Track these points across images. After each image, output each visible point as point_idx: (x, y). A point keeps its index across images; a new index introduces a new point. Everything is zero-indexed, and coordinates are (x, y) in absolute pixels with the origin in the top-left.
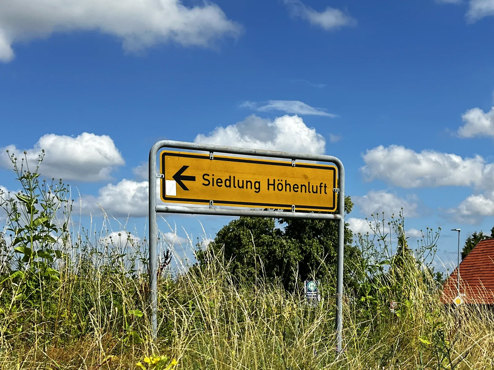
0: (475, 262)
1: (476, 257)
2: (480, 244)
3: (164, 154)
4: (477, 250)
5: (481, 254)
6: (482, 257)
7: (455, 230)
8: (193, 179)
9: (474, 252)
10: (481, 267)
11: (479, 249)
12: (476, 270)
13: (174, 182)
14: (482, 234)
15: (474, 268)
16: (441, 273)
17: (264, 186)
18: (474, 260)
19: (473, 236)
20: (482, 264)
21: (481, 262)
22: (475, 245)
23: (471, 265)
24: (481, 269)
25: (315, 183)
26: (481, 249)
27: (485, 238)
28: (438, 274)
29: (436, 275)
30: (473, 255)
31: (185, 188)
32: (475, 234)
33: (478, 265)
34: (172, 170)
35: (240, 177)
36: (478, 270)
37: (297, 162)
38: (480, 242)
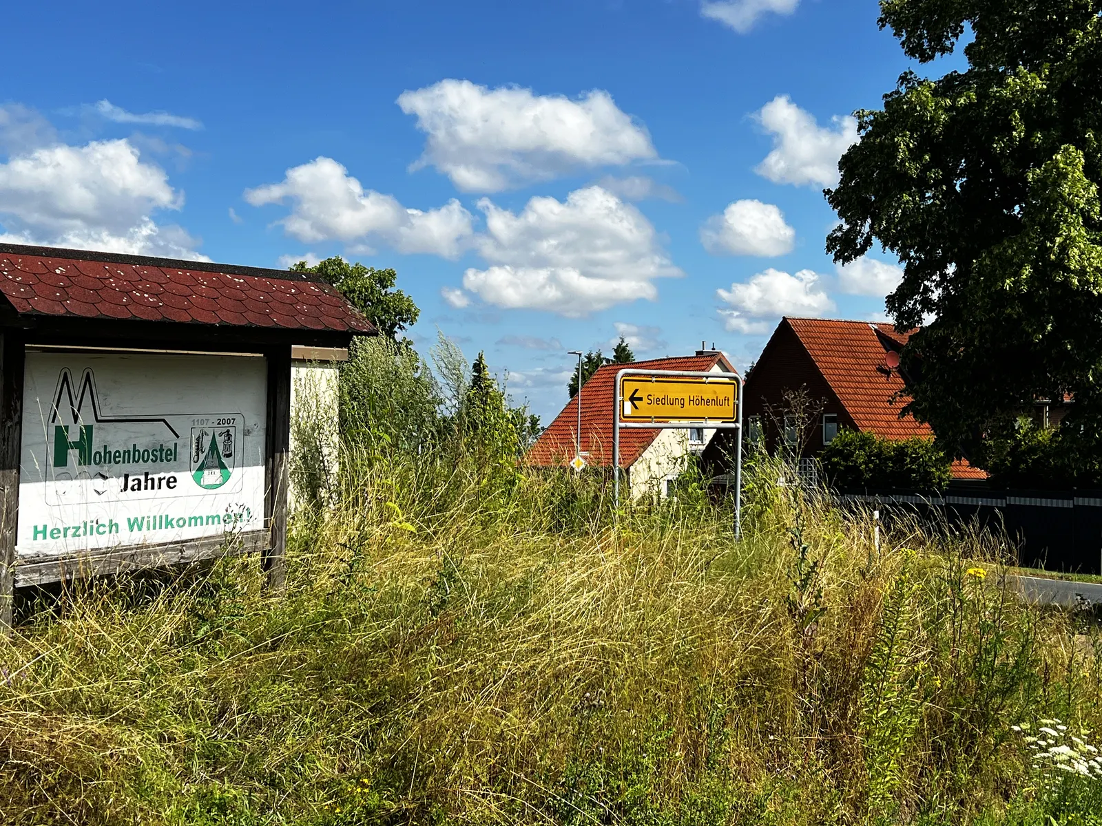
0: (594, 401)
1: (594, 393)
2: (601, 373)
3: (624, 380)
4: (595, 381)
5: (604, 388)
6: (605, 392)
7: (574, 353)
8: (641, 399)
9: (591, 385)
10: (604, 408)
11: (599, 380)
12: (596, 413)
13: (630, 403)
14: (600, 355)
15: (594, 409)
16: (536, 416)
17: (687, 401)
18: (592, 397)
19: (587, 358)
20: (605, 404)
21: (604, 400)
22: (591, 374)
23: (587, 406)
24: (604, 413)
25: (721, 398)
26: (602, 380)
27: (604, 363)
28: (532, 417)
29: (529, 420)
30: (589, 389)
31: (636, 408)
32: (590, 354)
33: (599, 405)
34: (628, 395)
35: (672, 396)
36: (599, 413)
37: (710, 380)
38: (599, 369)
